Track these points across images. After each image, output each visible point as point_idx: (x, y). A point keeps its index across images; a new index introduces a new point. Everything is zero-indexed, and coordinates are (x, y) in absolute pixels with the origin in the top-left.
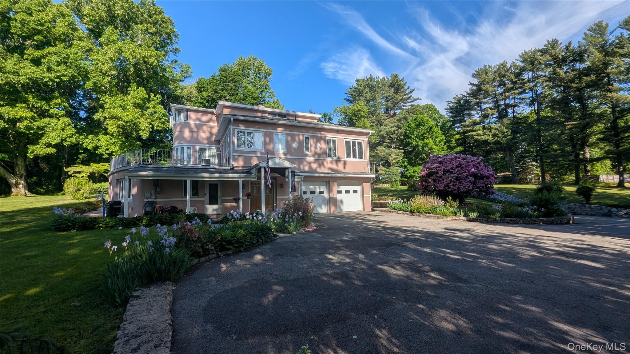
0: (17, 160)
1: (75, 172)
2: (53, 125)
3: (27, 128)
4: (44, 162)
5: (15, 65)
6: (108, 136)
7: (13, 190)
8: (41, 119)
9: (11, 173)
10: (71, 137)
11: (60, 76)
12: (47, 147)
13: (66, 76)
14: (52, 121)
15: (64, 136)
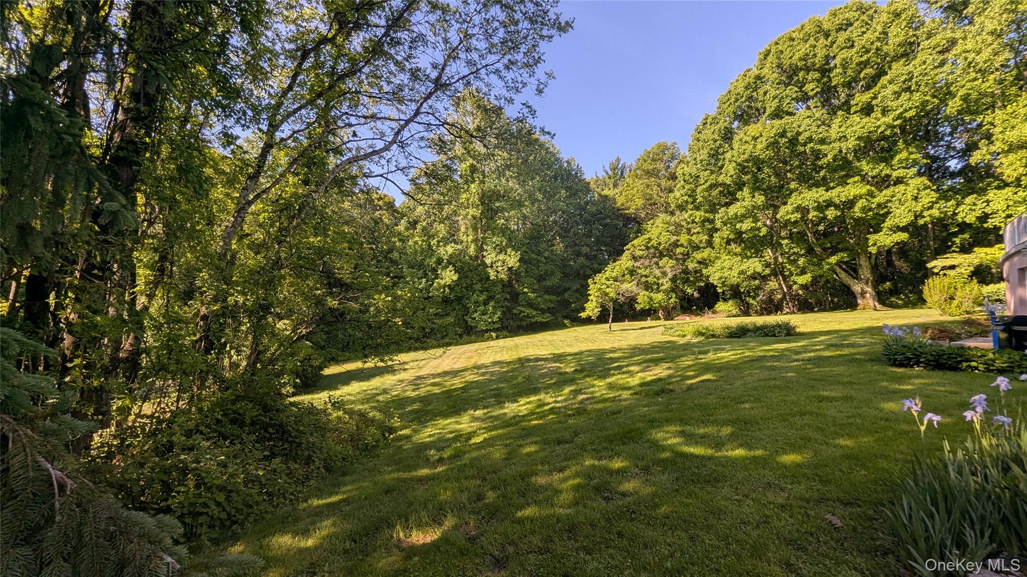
0: (859, 259)
1: (944, 268)
2: (899, 196)
3: (864, 209)
4: (900, 258)
5: (840, 127)
6: (1007, 189)
7: (859, 301)
8: (881, 191)
9: (854, 278)
10: (931, 208)
11: (902, 113)
12: (895, 232)
13: (911, 108)
14: (897, 190)
15: (919, 208)
